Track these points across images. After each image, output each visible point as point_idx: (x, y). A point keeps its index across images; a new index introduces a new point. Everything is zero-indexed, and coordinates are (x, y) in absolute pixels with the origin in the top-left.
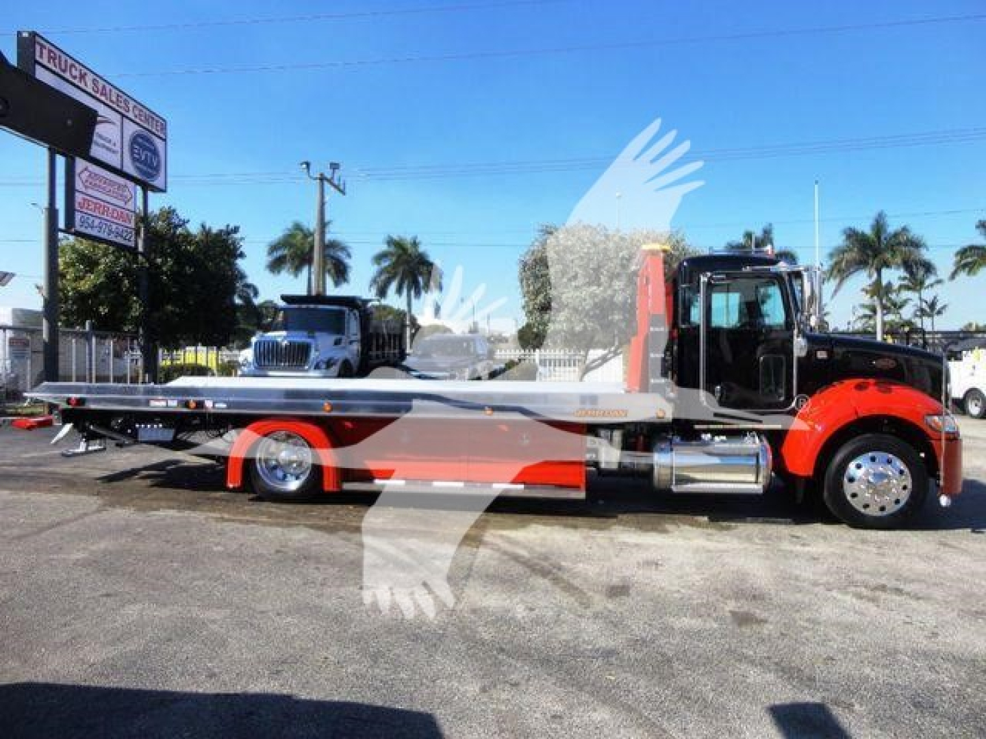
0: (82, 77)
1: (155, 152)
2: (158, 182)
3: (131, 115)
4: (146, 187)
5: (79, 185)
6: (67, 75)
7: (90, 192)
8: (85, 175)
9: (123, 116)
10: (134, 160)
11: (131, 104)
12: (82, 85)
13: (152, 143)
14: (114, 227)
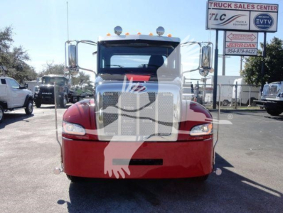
0: (229, 5)
1: (270, 18)
2: (272, 28)
3: (256, 9)
4: (265, 32)
5: (228, 40)
6: (223, 7)
7: (233, 41)
8: (231, 36)
9: (250, 11)
10: (256, 24)
11: (256, 6)
12: (230, 8)
13: (267, 16)
14: (245, 50)
